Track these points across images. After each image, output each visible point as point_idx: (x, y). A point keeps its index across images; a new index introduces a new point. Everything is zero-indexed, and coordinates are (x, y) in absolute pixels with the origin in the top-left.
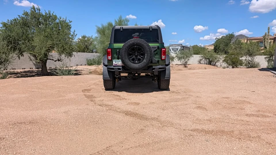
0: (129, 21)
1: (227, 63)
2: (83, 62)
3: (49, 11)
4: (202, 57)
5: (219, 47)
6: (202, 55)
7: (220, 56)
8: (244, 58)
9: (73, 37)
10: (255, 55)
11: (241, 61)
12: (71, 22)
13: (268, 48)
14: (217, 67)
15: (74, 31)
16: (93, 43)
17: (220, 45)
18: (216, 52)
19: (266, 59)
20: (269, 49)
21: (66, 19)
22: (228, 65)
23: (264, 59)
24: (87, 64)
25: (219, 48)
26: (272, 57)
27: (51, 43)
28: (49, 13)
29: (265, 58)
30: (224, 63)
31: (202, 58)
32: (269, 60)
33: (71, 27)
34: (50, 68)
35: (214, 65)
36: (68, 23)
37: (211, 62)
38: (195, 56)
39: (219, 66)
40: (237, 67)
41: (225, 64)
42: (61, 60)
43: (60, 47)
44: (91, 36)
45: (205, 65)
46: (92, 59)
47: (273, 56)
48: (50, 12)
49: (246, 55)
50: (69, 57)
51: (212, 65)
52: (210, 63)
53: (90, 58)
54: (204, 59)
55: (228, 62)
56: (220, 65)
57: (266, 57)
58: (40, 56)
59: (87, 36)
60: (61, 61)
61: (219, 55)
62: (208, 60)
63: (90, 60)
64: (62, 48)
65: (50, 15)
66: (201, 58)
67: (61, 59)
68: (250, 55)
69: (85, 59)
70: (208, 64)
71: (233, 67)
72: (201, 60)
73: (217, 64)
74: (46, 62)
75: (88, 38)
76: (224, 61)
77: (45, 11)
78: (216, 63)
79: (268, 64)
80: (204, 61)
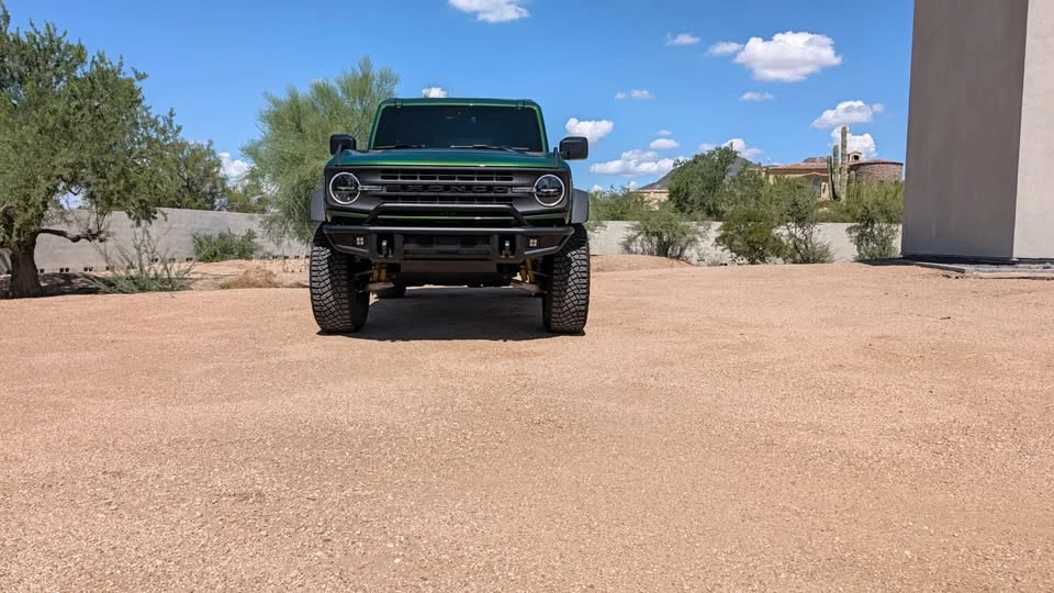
0: (396, 81)
1: (731, 247)
2: (180, 248)
3: (48, 28)
4: (636, 228)
5: (687, 194)
6: (637, 223)
7: (698, 225)
8: (782, 232)
9: (166, 140)
10: (817, 221)
11: (777, 240)
12: (140, 77)
13: (843, 197)
14: (689, 263)
15: (171, 115)
16: (215, 170)
17: (691, 188)
18: (682, 210)
19: (850, 233)
20: (848, 203)
21: (121, 64)
22: (734, 255)
23: (846, 235)
24: (194, 257)
25: (686, 198)
26: (872, 227)
27: (71, 161)
28: (51, 35)
29: (849, 230)
30: (720, 248)
31: (635, 233)
32: (862, 235)
33: (140, 97)
34: (62, 270)
35: (678, 258)
36: (131, 81)
37: (666, 247)
38: (611, 224)
39: (694, 261)
40: (763, 260)
41: (723, 250)
42: (102, 236)
43: (111, 175)
44: (206, 143)
45: (647, 258)
46: (217, 236)
47: (873, 222)
48: (55, 30)
49: (788, 221)
50: (143, 222)
51: (672, 258)
52: (663, 250)
53: (209, 233)
54: (640, 238)
55: (735, 242)
56: (696, 256)
57: (851, 228)
58: (26, 210)
59: (191, 143)
60: (101, 241)
61: (695, 220)
62: (655, 239)
63: (208, 238)
64: (122, 181)
65: (51, 41)
66: (631, 232)
67: (100, 232)
68: (801, 221)
69: (185, 235)
70: (658, 255)
71: (752, 262)
72: (631, 240)
73: (687, 253)
74: (34, 244)
75: (193, 151)
76: (719, 241)
77: (32, 25)
78: (682, 250)
79: (859, 249)
80: (642, 245)
